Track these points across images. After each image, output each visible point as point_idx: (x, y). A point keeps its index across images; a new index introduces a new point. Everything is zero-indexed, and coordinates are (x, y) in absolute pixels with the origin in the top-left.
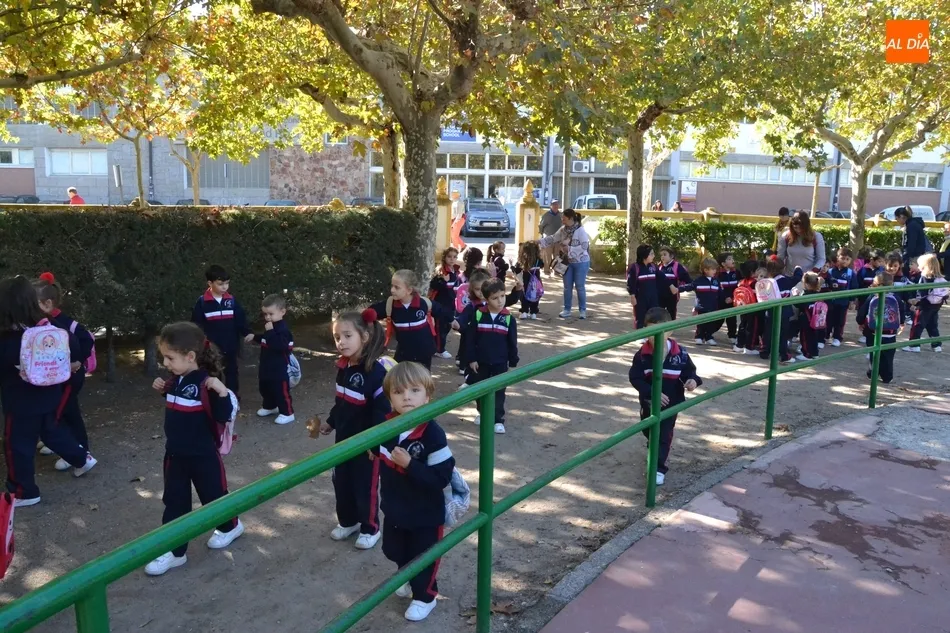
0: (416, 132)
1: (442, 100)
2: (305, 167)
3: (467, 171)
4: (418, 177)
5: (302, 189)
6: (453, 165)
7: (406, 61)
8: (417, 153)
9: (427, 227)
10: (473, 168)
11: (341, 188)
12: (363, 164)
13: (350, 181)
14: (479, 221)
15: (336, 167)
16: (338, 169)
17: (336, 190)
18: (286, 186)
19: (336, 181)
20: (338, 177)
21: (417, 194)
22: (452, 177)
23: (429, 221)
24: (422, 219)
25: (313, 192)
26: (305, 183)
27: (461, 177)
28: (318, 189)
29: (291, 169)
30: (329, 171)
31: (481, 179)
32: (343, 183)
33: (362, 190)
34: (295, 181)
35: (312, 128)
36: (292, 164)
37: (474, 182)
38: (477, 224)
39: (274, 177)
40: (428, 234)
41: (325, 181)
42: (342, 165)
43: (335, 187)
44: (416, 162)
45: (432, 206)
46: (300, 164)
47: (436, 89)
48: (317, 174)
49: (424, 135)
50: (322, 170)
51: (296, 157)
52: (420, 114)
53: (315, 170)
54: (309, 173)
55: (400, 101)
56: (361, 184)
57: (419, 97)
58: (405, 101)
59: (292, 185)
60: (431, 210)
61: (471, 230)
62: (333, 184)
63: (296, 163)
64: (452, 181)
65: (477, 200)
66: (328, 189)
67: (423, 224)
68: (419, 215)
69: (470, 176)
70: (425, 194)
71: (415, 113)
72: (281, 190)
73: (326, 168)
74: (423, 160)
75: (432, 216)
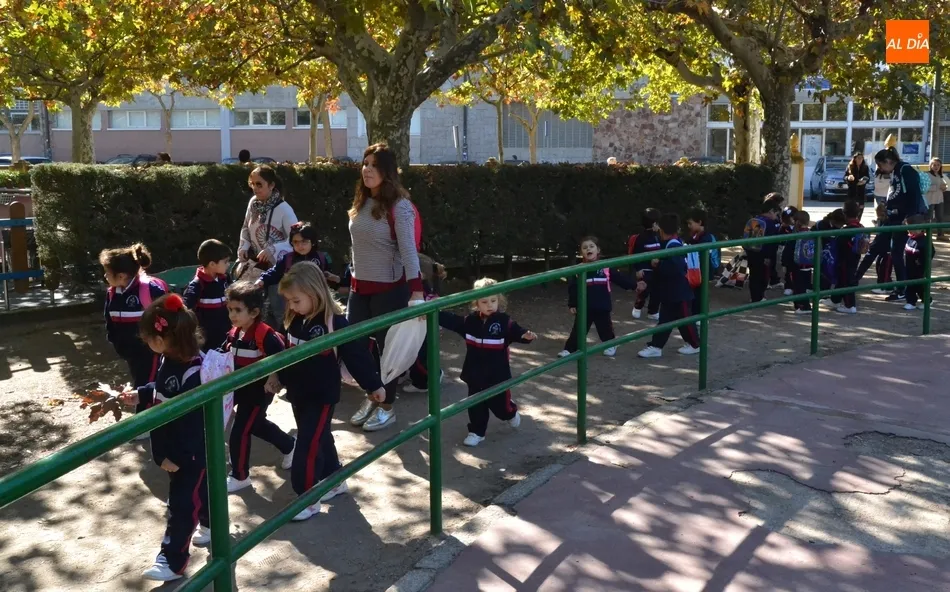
0: (774, 100)
1: (796, 74)
2: (633, 124)
3: (824, 124)
4: (775, 137)
5: (628, 149)
6: (807, 117)
7: (765, 37)
8: (774, 118)
9: (782, 179)
10: (833, 119)
11: (673, 146)
12: (699, 119)
13: (683, 138)
14: (837, 182)
15: (667, 122)
16: (671, 125)
17: (667, 149)
18: (611, 145)
19: (667, 138)
20: (669, 134)
21: (774, 152)
22: (806, 131)
23: (784, 174)
24: (777, 173)
25: (641, 151)
26: (632, 141)
27: (818, 131)
28: (647, 148)
29: (617, 126)
30: (660, 128)
31: (842, 132)
32: (675, 141)
33: (698, 149)
34: (621, 140)
35: (661, 89)
36: (618, 120)
37: (835, 136)
38: (835, 186)
39: (599, 135)
40: (782, 185)
41: (655, 139)
42: (674, 120)
43: (665, 146)
44: (773, 125)
45: (786, 162)
46: (627, 120)
47: (792, 64)
48: (647, 131)
49: (780, 103)
50: (652, 127)
51: (623, 112)
52: (777, 86)
53: (644, 127)
54: (637, 130)
55: (761, 76)
56: (696, 142)
57: (777, 71)
58: (764, 77)
59: (617, 144)
60: (786, 165)
61: (827, 193)
62: (664, 141)
63: (623, 120)
64: (805, 136)
65: (835, 158)
66: (658, 147)
67: (778, 176)
68: (775, 169)
69: (828, 130)
70: (781, 152)
71: (773, 86)
72: (605, 149)
73: (656, 124)
74: (779, 124)
75: (786, 170)
